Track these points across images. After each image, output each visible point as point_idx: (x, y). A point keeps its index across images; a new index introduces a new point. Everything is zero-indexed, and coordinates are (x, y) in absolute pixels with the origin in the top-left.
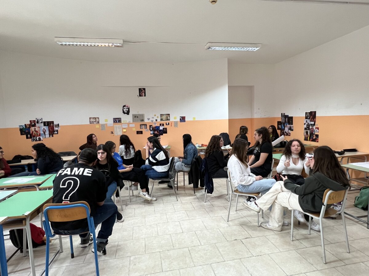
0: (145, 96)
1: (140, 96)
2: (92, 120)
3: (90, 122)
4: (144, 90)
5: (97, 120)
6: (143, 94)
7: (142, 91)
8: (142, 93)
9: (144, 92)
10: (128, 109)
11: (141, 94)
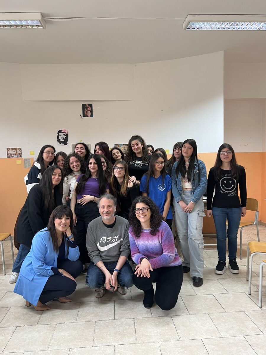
0: (92, 116)
1: (84, 115)
2: (10, 152)
3: (8, 154)
4: (90, 107)
5: (19, 152)
6: (89, 113)
7: (87, 108)
8: (87, 111)
9: (90, 110)
10: (65, 136)
11: (85, 112)
